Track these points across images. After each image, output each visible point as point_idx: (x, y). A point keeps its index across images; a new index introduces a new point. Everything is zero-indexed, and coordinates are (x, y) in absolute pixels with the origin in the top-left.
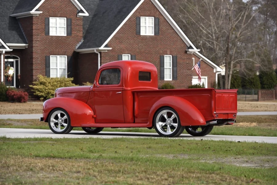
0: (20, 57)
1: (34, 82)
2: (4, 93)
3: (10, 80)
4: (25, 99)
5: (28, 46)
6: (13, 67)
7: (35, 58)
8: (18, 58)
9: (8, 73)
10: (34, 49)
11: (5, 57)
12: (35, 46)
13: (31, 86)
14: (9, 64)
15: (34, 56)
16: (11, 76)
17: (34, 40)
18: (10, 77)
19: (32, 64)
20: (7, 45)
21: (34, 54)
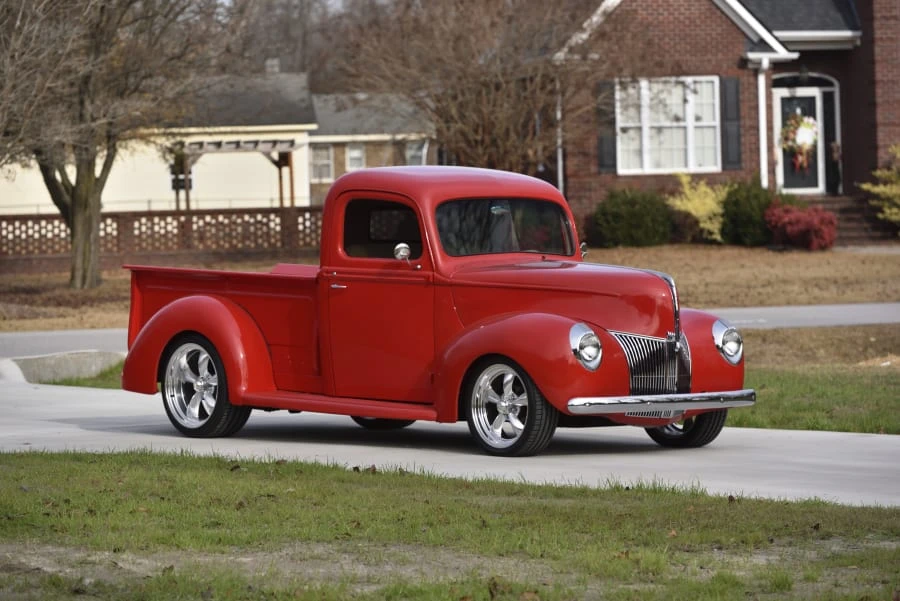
0: (839, 80)
1: (878, 173)
2: (756, 216)
3: (801, 167)
4: (822, 238)
5: (861, 38)
6: (815, 117)
7: (882, 81)
8: (831, 84)
9: (794, 140)
10: (877, 50)
11: (770, 82)
12: (881, 39)
13: (866, 186)
14: (799, 105)
15: (879, 76)
16: (804, 151)
17: (878, 15)
18: (801, 154)
19: (873, 105)
20: (776, 38)
21: (878, 68)
